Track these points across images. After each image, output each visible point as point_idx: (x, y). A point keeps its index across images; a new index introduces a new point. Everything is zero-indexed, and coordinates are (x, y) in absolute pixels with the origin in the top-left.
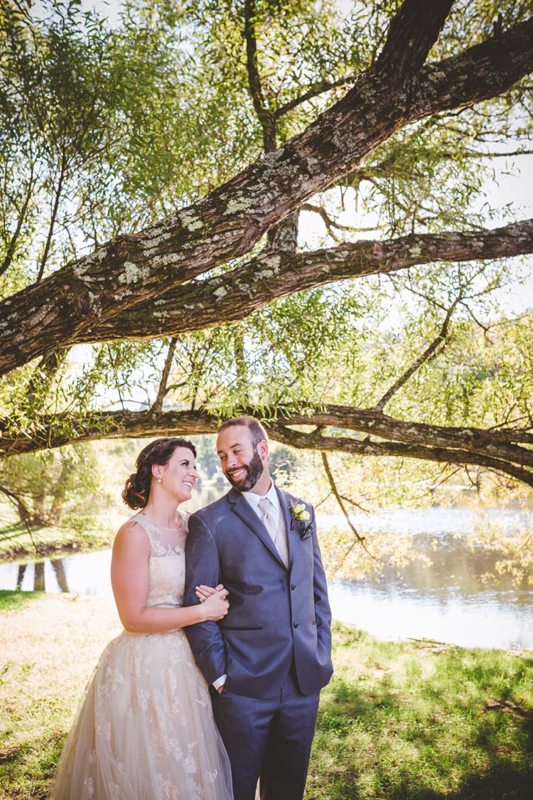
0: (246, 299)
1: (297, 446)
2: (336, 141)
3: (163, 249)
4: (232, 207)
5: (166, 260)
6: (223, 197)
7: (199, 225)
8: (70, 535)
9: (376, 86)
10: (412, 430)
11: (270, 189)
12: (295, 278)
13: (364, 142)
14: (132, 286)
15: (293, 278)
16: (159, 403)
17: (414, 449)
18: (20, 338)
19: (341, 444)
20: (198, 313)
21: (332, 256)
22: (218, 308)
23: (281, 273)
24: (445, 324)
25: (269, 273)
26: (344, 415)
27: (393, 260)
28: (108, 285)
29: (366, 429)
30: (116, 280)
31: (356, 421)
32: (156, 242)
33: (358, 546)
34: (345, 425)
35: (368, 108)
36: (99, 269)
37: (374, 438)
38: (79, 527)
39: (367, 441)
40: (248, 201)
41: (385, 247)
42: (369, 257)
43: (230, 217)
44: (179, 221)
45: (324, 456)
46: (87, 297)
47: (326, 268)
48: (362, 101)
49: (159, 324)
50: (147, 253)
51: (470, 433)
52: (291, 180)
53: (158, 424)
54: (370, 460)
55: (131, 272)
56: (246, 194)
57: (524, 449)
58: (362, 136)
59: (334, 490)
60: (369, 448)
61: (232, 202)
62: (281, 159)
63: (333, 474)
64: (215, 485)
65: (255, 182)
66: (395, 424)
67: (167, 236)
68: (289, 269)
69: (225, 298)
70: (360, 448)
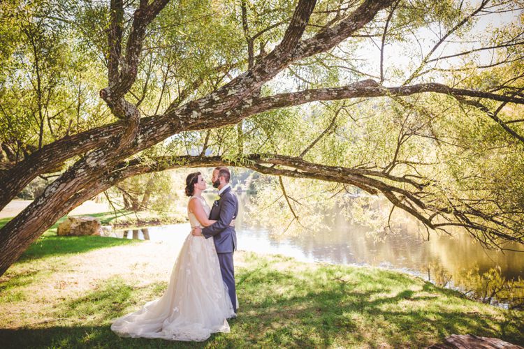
0: (238, 116)
1: (264, 173)
2: (266, 70)
3: (206, 107)
4: (230, 93)
5: (207, 110)
6: (227, 89)
7: (218, 98)
8: (155, 215)
9: (280, 51)
10: (315, 167)
11: (243, 87)
12: (258, 108)
13: (277, 70)
14: (195, 119)
15: (257, 108)
16: (203, 153)
17: (318, 175)
18: (156, 135)
19: (284, 172)
20: (219, 121)
21: (273, 100)
22: (227, 120)
23: (253, 106)
24: (334, 120)
25: (247, 106)
26: (285, 160)
27: (298, 101)
28: (187, 118)
29: (294, 166)
30: (190, 117)
31: (290, 162)
32: (203, 104)
33: (295, 220)
34: (285, 164)
35: (278, 59)
36: (184, 113)
37: (299, 170)
38: (160, 211)
39: (296, 171)
40: (235, 91)
41: (295, 96)
42: (287, 100)
43: (229, 96)
44: (212, 97)
45: (280, 178)
46: (180, 122)
47: (270, 104)
48: (276, 57)
49: (204, 125)
50: (200, 108)
51: (341, 169)
52: (251, 83)
53: (203, 162)
54: (297, 180)
55: (195, 114)
56: (235, 88)
57: (366, 177)
58: (275, 68)
59: (284, 193)
60: (296, 174)
61: (230, 91)
62: (247, 76)
63: (284, 186)
64: (236, 191)
65: (238, 84)
66: (307, 164)
67: (207, 102)
68: (256, 104)
69: (230, 116)
70: (293, 174)
